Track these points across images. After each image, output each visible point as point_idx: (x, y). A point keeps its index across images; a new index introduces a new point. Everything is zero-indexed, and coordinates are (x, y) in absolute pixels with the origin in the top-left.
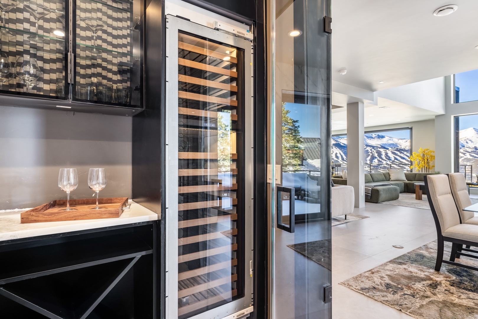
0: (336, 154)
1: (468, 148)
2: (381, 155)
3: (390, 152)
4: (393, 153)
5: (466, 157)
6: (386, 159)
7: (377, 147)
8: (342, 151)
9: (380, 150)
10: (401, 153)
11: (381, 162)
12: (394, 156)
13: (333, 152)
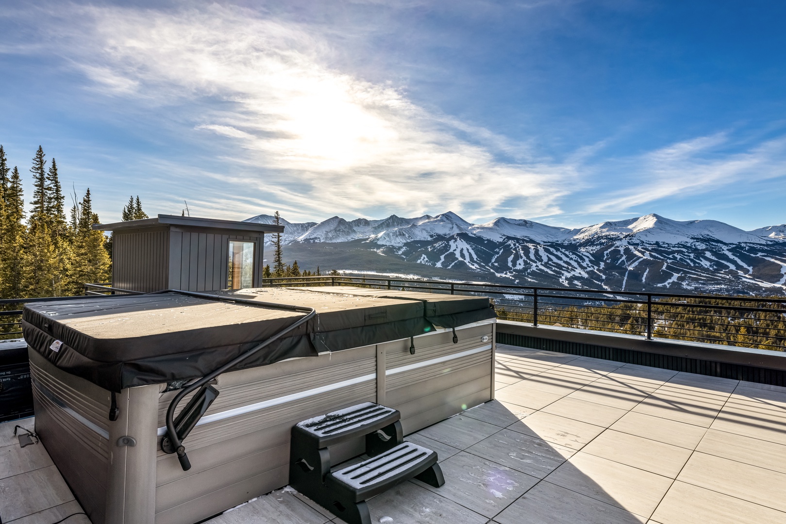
0: (462, 250)
1: (648, 244)
2: (529, 252)
3: (542, 249)
4: (547, 250)
5: (645, 258)
6: (535, 260)
7: (523, 240)
8: (471, 246)
9: (528, 244)
10: (557, 250)
11: (529, 264)
12: (547, 256)
13: (457, 248)
